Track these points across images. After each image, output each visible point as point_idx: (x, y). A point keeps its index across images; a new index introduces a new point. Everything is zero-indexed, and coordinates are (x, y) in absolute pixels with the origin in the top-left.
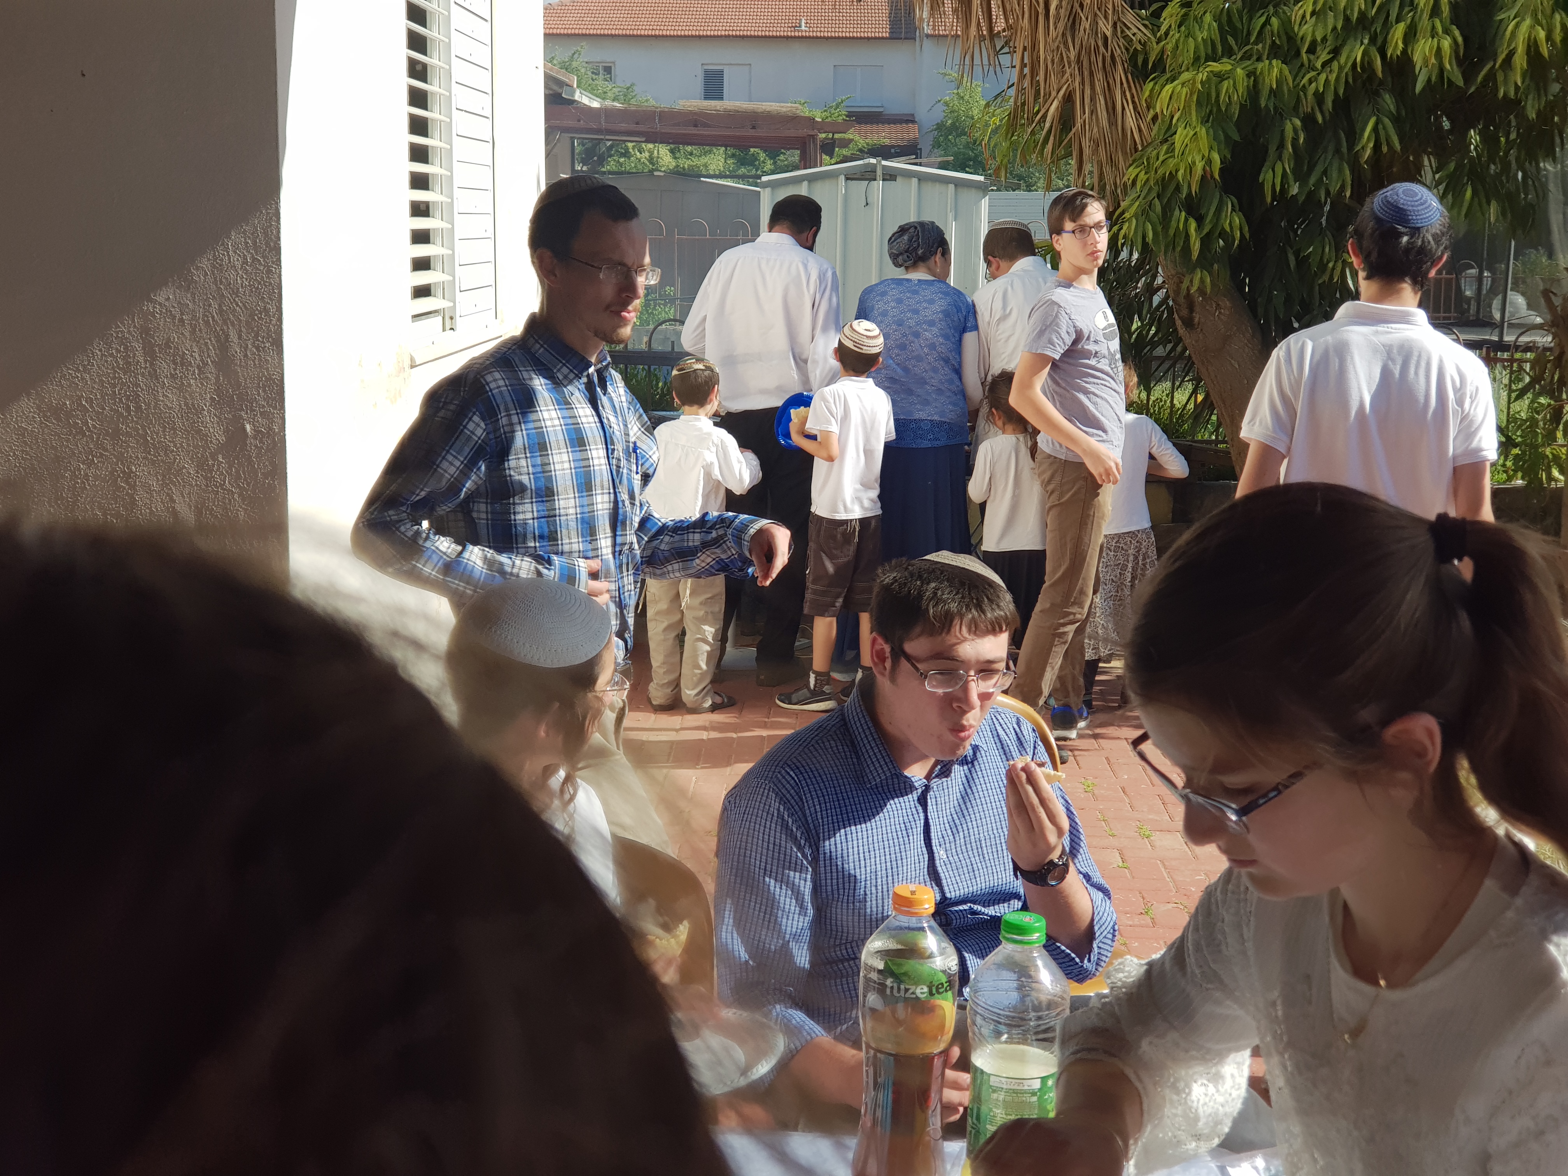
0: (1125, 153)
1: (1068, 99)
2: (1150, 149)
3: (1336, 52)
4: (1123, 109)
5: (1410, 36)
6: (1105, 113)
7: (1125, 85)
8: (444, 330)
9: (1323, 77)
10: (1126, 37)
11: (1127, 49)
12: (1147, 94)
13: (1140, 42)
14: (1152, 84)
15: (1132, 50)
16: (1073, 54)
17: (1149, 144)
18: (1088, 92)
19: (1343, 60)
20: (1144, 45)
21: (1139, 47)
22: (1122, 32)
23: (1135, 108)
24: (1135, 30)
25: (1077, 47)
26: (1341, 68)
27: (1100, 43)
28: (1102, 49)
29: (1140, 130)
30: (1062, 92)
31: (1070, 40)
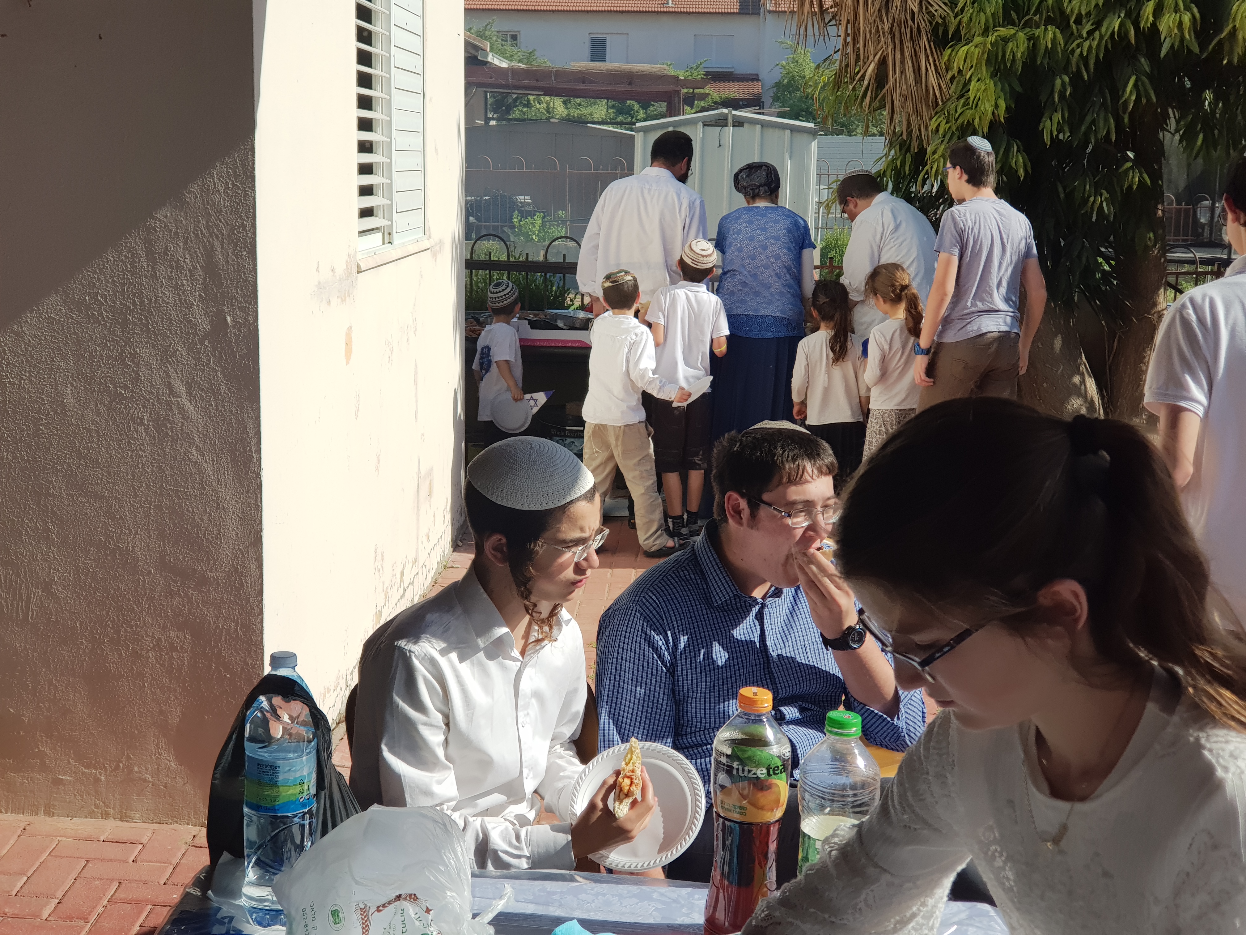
0: (927, 105)
1: (883, 62)
2: (949, 103)
3: (1098, 25)
4: (927, 70)
5: (1158, 11)
6: (912, 74)
7: (929, 51)
8: (384, 243)
9: (1086, 44)
10: (929, 13)
11: (930, 23)
12: (946, 58)
13: (941, 16)
14: (950, 50)
15: (934, 23)
16: (887, 26)
17: (948, 100)
18: (898, 56)
19: (1103, 30)
20: (944, 19)
21: (940, 21)
22: (927, 8)
23: (936, 70)
24: (937, 7)
25: (890, 20)
26: (1101, 37)
27: (909, 18)
28: (910, 22)
29: (940, 88)
30: (877, 57)
31: (884, 15)
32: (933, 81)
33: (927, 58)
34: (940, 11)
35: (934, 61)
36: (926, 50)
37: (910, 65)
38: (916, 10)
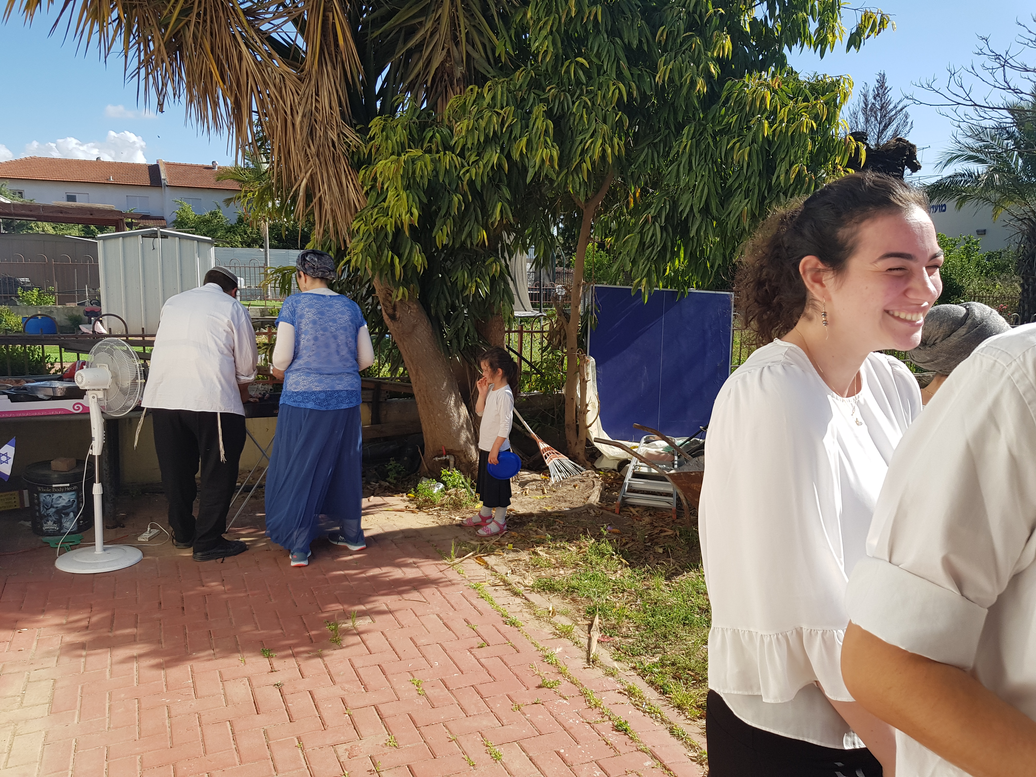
1: (312, 178)
2: (366, 211)
3: (480, 156)
4: (347, 186)
7: (347, 173)
9: (473, 171)
10: (346, 143)
11: (348, 151)
13: (355, 146)
14: (364, 171)
17: (365, 209)
19: (485, 161)
20: (358, 148)
21: (355, 150)
22: (344, 139)
23: (355, 188)
24: (351, 139)
25: (316, 146)
26: (485, 166)
29: (358, 200)
30: (308, 174)
31: (311, 142)
32: (353, 195)
33: (346, 177)
34: (354, 142)
35: (352, 180)
36: (345, 171)
37: (335, 182)
38: (335, 139)
